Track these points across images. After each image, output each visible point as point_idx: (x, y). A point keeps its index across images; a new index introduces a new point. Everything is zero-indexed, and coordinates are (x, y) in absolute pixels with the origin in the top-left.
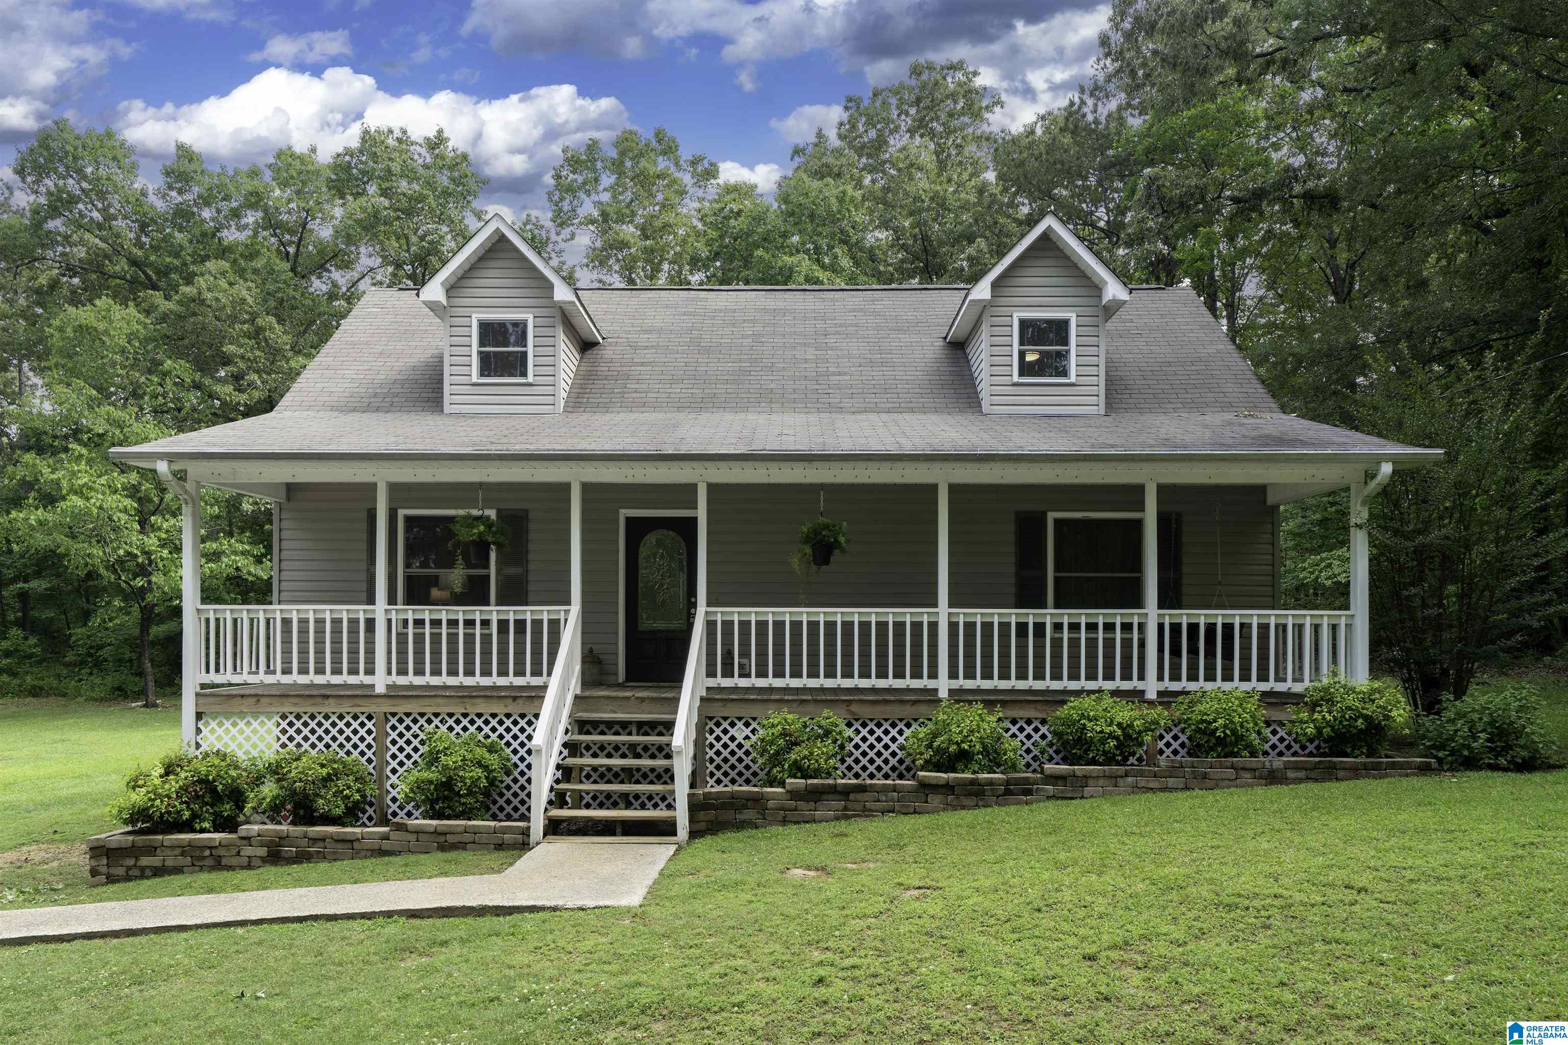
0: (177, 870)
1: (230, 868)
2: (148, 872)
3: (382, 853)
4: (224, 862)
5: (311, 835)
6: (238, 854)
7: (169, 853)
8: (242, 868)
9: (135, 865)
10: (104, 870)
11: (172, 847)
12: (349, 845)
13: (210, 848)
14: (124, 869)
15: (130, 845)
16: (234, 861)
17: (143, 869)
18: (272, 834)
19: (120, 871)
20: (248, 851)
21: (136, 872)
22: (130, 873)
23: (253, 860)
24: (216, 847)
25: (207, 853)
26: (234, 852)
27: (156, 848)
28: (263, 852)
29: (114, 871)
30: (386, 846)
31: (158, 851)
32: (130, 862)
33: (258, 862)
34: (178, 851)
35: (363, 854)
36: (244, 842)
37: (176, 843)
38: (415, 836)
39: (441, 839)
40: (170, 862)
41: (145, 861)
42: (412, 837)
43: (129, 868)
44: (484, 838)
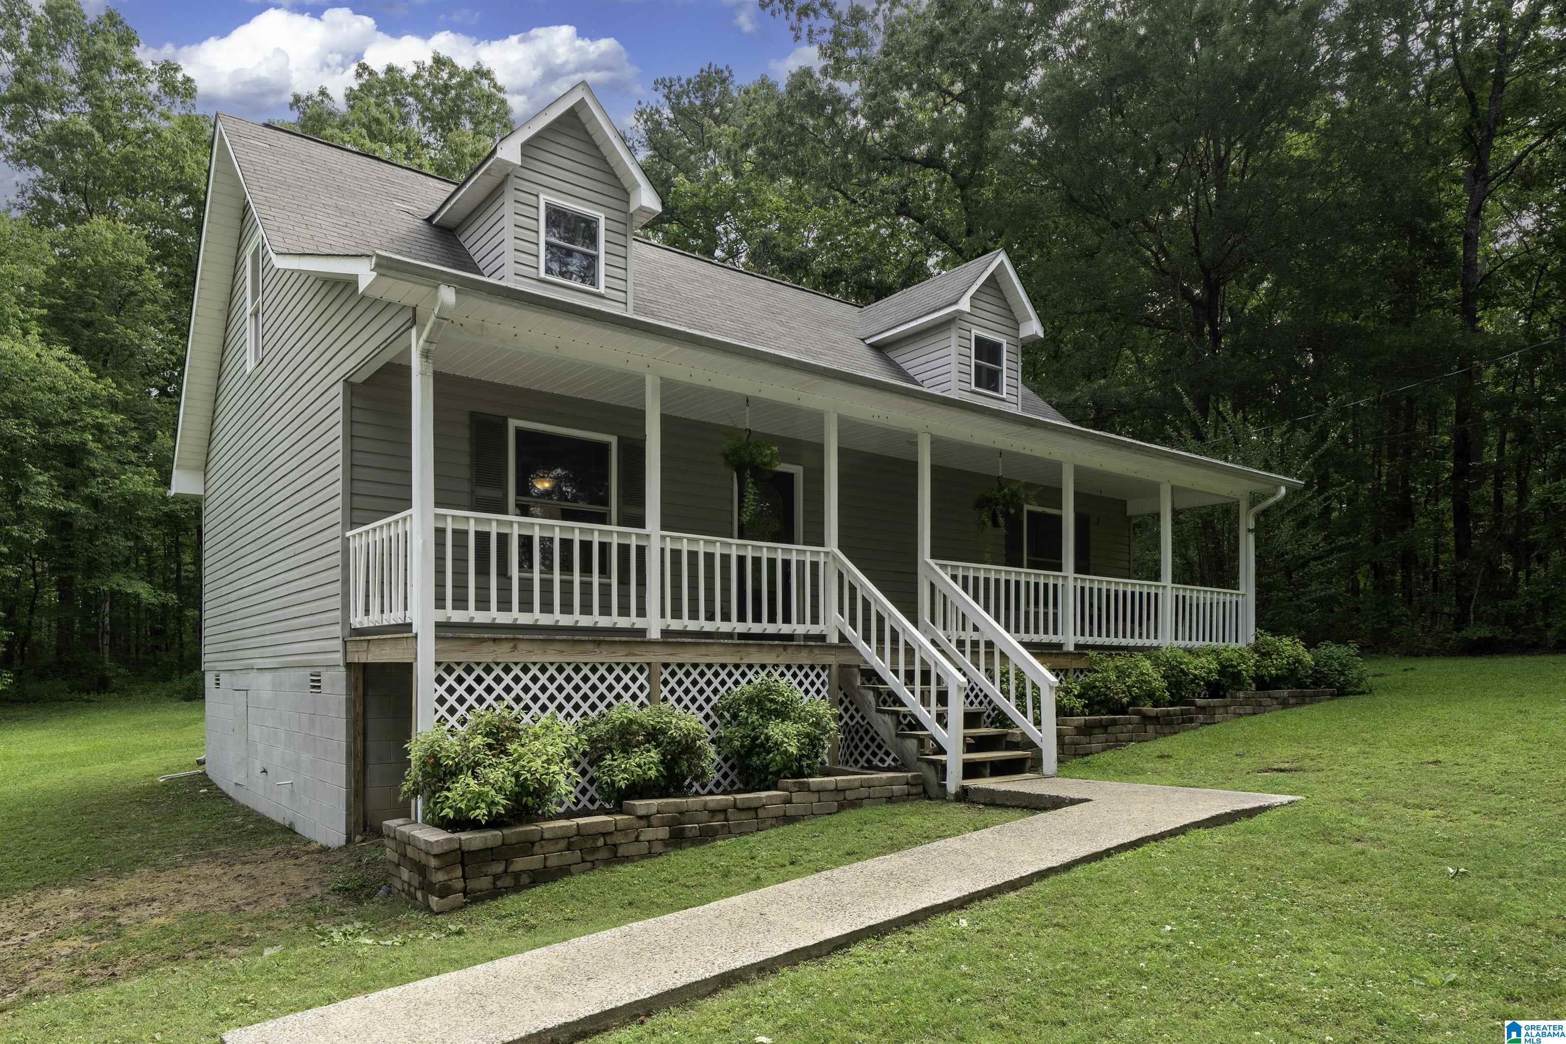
0: (563, 871)
1: (628, 859)
2: (525, 879)
3: (788, 819)
4: (621, 851)
5: (711, 806)
6: (637, 839)
7: (552, 848)
8: (643, 857)
9: (506, 871)
10: (460, 884)
11: (555, 840)
12: (752, 814)
13: (604, 835)
14: (490, 879)
15: (499, 842)
16: (633, 849)
17: (517, 875)
18: (672, 808)
19: (484, 883)
20: (648, 834)
21: (507, 881)
22: (499, 884)
23: (655, 844)
24: (611, 833)
25: (601, 842)
26: (632, 837)
27: (533, 843)
28: (663, 833)
29: (474, 884)
30: (790, 810)
31: (537, 848)
32: (499, 868)
33: (658, 848)
34: (563, 844)
35: (769, 822)
36: (643, 823)
37: (560, 833)
38: (817, 795)
39: (840, 797)
40: (554, 861)
41: (521, 864)
42: (814, 797)
43: (496, 877)
44: (876, 792)
